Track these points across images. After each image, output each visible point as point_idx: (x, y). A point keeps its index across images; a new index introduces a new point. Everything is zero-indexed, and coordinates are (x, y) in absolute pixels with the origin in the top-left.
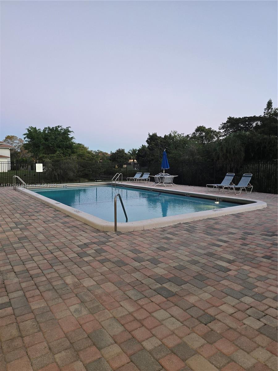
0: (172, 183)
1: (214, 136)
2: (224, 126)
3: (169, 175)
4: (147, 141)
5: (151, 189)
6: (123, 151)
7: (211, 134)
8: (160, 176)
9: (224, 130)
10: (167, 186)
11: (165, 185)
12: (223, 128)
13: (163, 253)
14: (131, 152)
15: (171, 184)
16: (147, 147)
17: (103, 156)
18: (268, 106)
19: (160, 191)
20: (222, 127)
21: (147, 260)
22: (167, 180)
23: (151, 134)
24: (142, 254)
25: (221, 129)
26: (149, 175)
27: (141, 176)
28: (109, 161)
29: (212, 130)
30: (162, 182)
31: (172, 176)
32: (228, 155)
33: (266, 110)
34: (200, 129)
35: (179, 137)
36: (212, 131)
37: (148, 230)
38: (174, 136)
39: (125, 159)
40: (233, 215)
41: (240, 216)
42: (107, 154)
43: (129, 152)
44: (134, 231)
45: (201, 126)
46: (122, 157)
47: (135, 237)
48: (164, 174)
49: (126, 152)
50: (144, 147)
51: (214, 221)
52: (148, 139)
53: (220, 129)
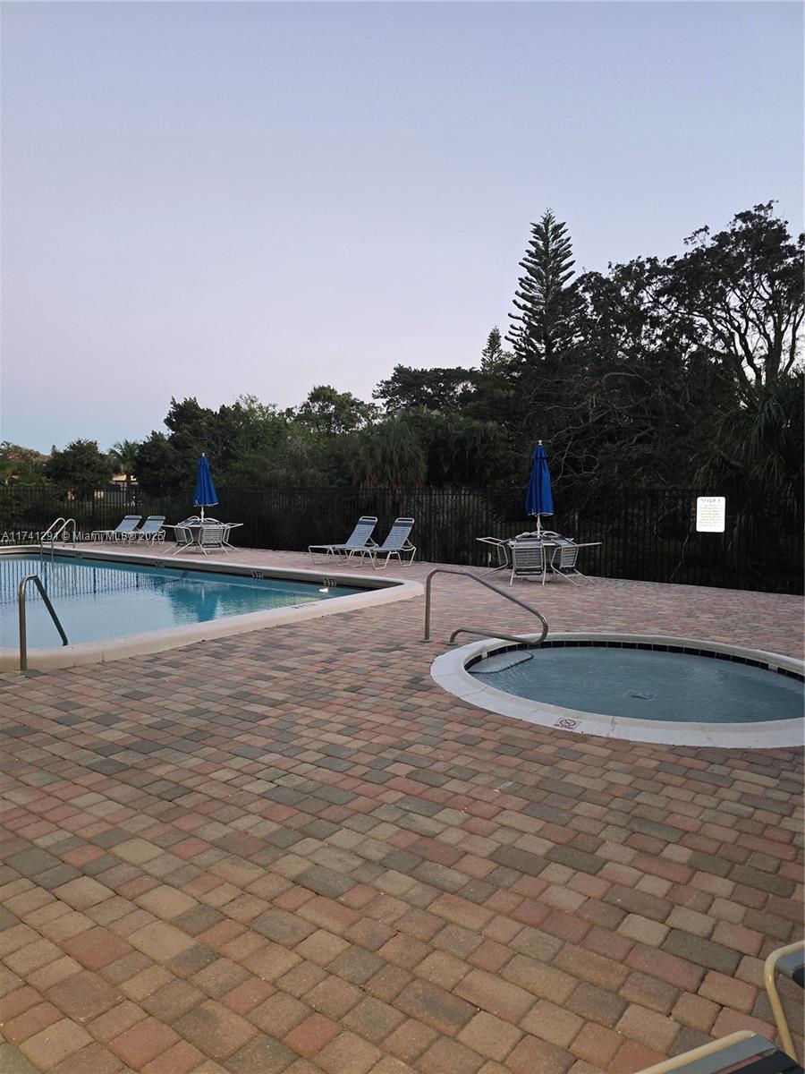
0: (225, 545)
1: (358, 415)
2: (386, 391)
3: (216, 523)
4: (168, 422)
5: (161, 562)
6: (92, 447)
7: (350, 410)
8: (189, 525)
9: (384, 401)
10: (212, 552)
11: (204, 550)
12: (384, 394)
13: (135, 704)
14: (118, 451)
15: (223, 548)
16: (167, 438)
17: (23, 461)
18: (490, 345)
19: (184, 566)
20: (382, 392)
21: (89, 720)
22: (212, 537)
23: (180, 401)
24: (80, 710)
25: (378, 397)
26: (161, 524)
27: (140, 526)
28: (44, 478)
29: (353, 398)
30: (195, 543)
31: (226, 525)
32: (387, 468)
33: (488, 354)
34: (321, 395)
35: (264, 414)
36: (353, 403)
37: (116, 661)
38: (247, 409)
39: (98, 472)
40: (339, 615)
41: (351, 617)
42: (37, 455)
43: (112, 451)
44: (74, 667)
45: (324, 388)
46: (88, 466)
47: (74, 678)
48: (202, 519)
49: (103, 449)
50: (157, 437)
51: (287, 631)
52: (170, 414)
53: (375, 397)
